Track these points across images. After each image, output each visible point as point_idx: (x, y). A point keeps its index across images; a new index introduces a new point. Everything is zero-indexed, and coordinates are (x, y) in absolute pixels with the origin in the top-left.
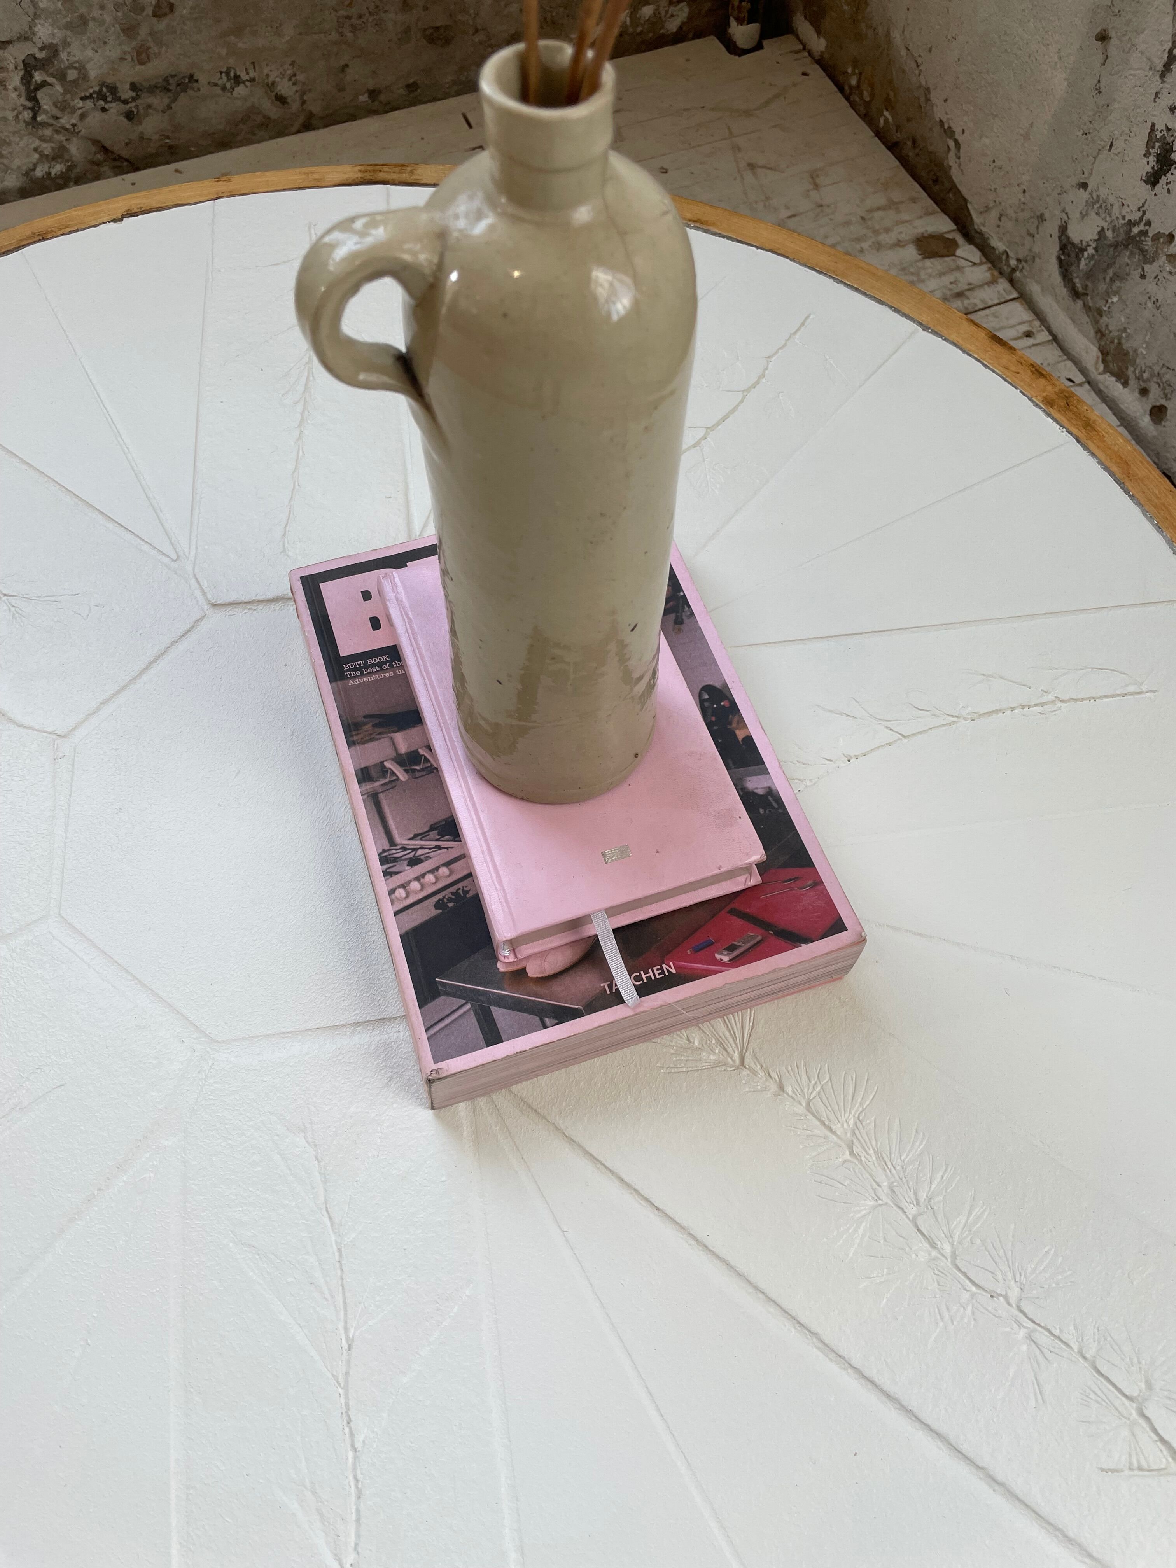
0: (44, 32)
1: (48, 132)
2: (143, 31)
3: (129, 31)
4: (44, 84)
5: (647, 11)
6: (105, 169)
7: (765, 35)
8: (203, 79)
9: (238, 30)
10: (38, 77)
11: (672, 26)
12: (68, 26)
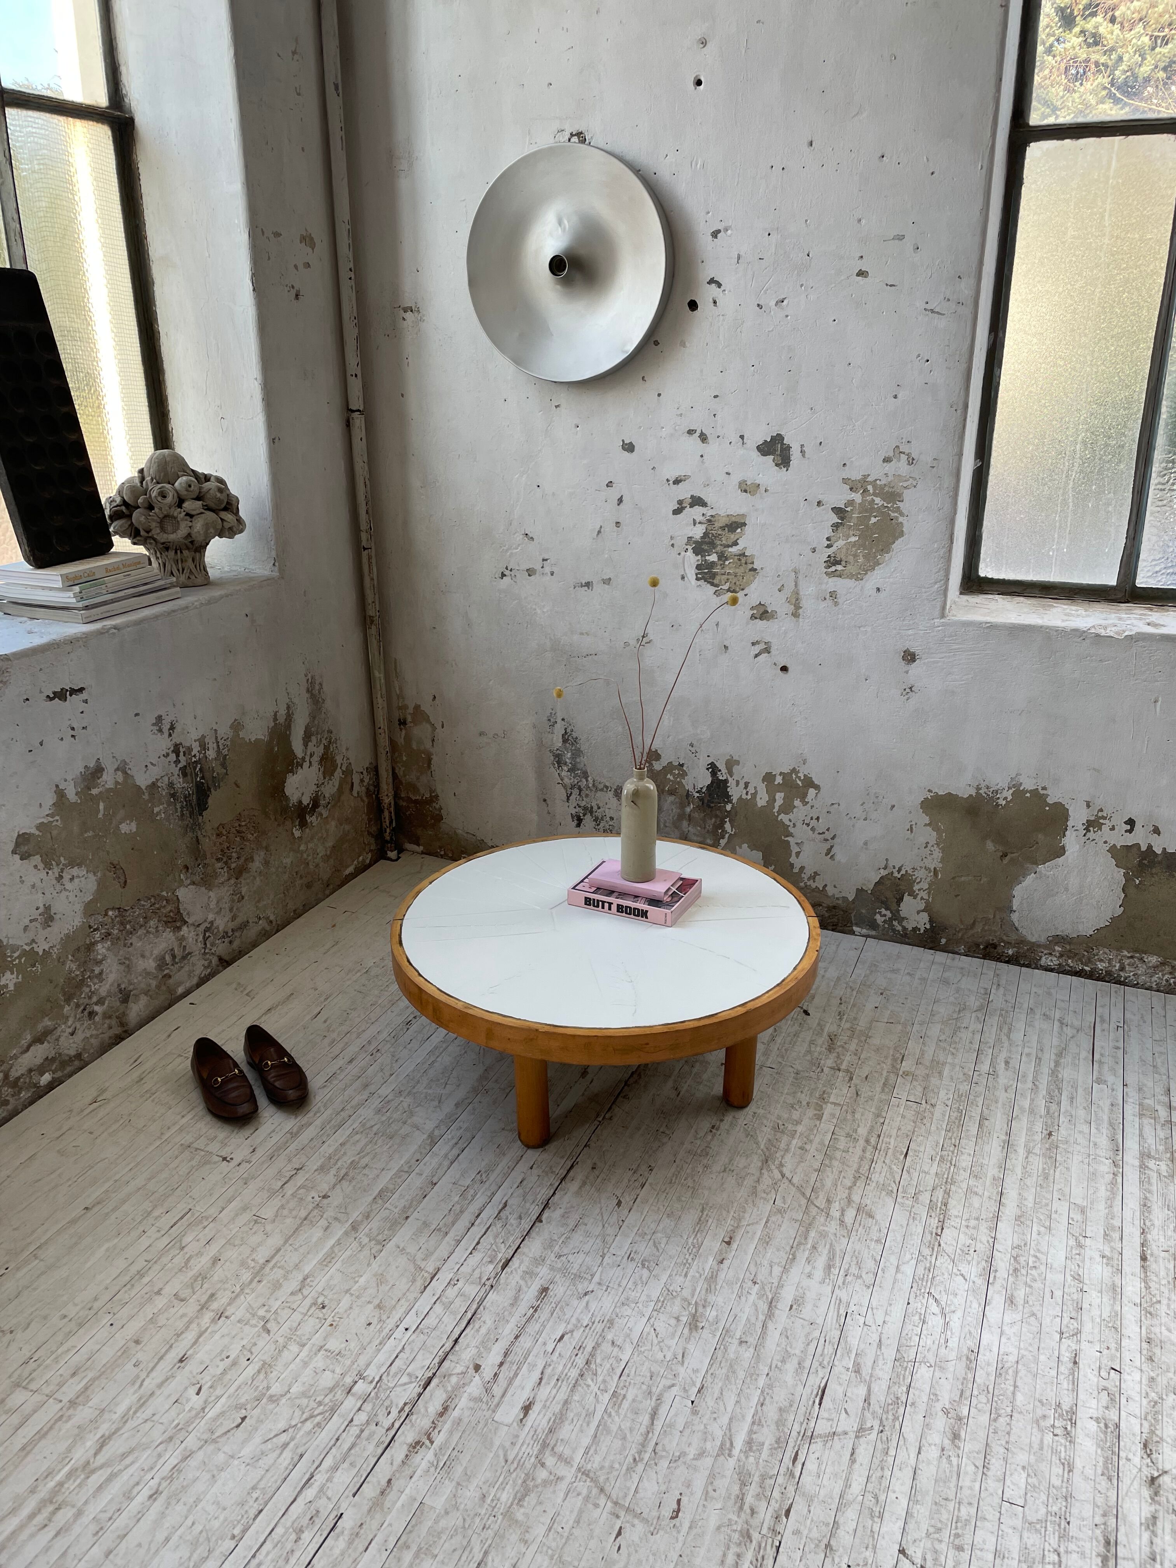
0: (211, 917)
1: (208, 956)
2: (235, 909)
3: (231, 910)
4: (209, 936)
5: (361, 858)
6: (221, 968)
7: (399, 853)
8: (250, 921)
9: (259, 901)
10: (207, 935)
11: (368, 861)
12: (217, 913)
